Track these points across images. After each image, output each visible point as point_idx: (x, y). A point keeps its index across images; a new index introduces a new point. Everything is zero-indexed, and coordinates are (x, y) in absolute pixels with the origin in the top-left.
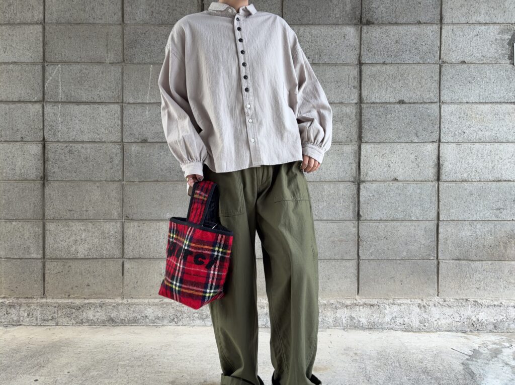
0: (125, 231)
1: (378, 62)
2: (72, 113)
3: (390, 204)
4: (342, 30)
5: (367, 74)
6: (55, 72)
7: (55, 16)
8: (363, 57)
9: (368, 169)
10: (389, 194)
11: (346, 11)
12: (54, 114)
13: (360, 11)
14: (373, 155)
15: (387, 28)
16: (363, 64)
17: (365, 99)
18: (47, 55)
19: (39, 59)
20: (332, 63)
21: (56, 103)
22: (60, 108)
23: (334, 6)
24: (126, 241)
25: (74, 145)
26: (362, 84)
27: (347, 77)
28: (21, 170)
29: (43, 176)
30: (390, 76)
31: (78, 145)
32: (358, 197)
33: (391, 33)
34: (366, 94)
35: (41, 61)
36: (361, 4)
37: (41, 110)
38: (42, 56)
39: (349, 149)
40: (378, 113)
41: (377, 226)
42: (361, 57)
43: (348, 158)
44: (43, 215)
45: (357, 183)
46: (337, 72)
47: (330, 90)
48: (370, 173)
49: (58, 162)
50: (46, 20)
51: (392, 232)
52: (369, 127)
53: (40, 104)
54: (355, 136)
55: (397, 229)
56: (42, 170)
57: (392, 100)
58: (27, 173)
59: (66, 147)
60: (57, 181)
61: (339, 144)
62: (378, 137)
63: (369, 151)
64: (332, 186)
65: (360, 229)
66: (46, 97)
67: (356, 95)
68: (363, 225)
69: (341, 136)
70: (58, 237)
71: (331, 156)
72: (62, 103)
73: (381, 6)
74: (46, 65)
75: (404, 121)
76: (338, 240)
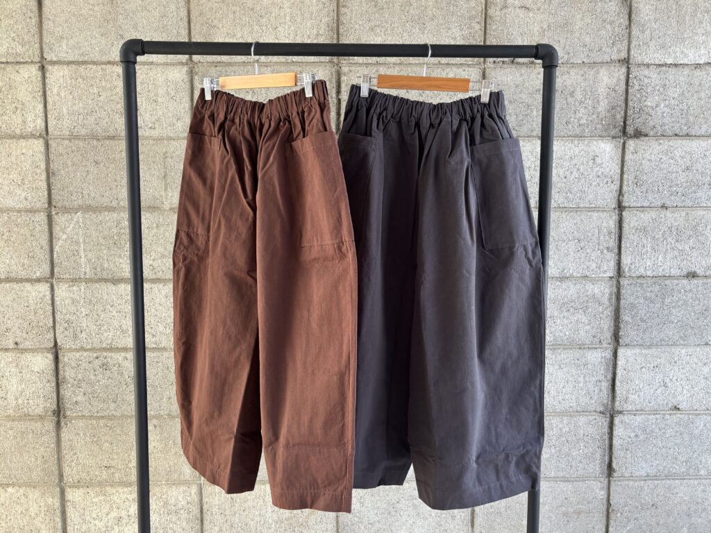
0: (205, 500)
1: (653, 205)
2: (105, 298)
3: (664, 450)
4: (589, 147)
5: (632, 225)
6: (72, 225)
7: (66, 123)
8: (626, 196)
9: (628, 391)
10: (664, 433)
11: (598, 113)
12: (73, 301)
13: (622, 113)
14: (638, 367)
15: (671, 143)
16: (625, 207)
17: (626, 270)
18: (55, 196)
19: (42, 202)
20: (571, 206)
21: (74, 281)
22: (83, 290)
23: (577, 104)
24: (207, 517)
25: (110, 354)
26: (623, 242)
27: (597, 231)
28: (16, 399)
29: (56, 409)
30: (673, 229)
31: (119, 354)
32: (611, 439)
33: (678, 153)
34: (629, 262)
35: (47, 205)
36: (626, 100)
37: (48, 293)
38: (46, 196)
39: (598, 357)
40: (648, 294)
41: (642, 487)
42: (623, 196)
43: (595, 373)
44: (61, 476)
45: (608, 415)
46: (579, 222)
47: (567, 255)
48: (632, 397)
49: (83, 385)
50: (49, 130)
51: (666, 497)
52: (632, 318)
53: (47, 282)
54: (608, 335)
55: (676, 491)
56: (55, 398)
57: (675, 272)
58: (28, 403)
59: (97, 358)
60: (83, 416)
61: (580, 348)
62: (648, 335)
63: (631, 359)
64: (566, 420)
65: (612, 493)
66: (56, 270)
67: (612, 264)
68: (617, 485)
69: (583, 334)
70: (87, 513)
71: (565, 369)
72: (87, 281)
73: (662, 105)
74: (54, 213)
75: (696, 308)
76: (575, 512)
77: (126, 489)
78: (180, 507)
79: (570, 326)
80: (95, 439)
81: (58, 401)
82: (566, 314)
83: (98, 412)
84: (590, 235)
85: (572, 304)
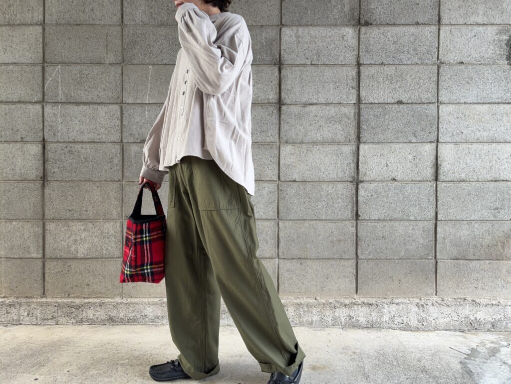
1: (376, 63)
2: (71, 113)
3: (388, 204)
4: (340, 31)
5: (365, 74)
7: (55, 17)
8: (362, 57)
9: (366, 169)
10: (388, 194)
11: (344, 12)
12: (54, 115)
13: (358, 12)
14: (371, 155)
15: (385, 29)
16: (361, 64)
17: (363, 99)
18: (46, 57)
19: (39, 60)
20: (331, 63)
21: (55, 103)
22: (60, 108)
23: (332, 7)
25: (73, 145)
26: (361, 84)
27: (346, 77)
28: (21, 170)
29: (43, 176)
30: (388, 77)
31: (78, 145)
32: (357, 197)
33: (389, 34)
34: (364, 95)
35: (41, 62)
36: (360, 5)
37: (41, 110)
38: (42, 56)
39: (348, 149)
40: (376, 113)
41: (376, 226)
42: (360, 57)
43: (346, 158)
44: (44, 215)
45: (355, 183)
46: (336, 73)
47: (329, 91)
48: (368, 173)
49: (58, 162)
50: (46, 21)
51: (390, 232)
52: (367, 127)
53: (40, 104)
54: (353, 137)
55: (396, 229)
56: (42, 170)
57: (390, 101)
58: (27, 173)
59: (66, 147)
60: (58, 181)
61: (338, 144)
62: (376, 137)
63: (367, 151)
64: (331, 186)
65: (358, 229)
66: (46, 97)
67: (355, 96)
68: (361, 225)
69: (340, 136)
70: (57, 237)
71: (330, 156)
72: (62, 103)
73: (380, 8)
74: (45, 66)
75: (403, 121)
76: (337, 240)
77: (80, 223)
78: (110, 234)
79: (332, 132)
80: (64, 194)
81: (44, 172)
82: (329, 125)
83: (66, 178)
84: (342, 79)
85: (333, 119)
